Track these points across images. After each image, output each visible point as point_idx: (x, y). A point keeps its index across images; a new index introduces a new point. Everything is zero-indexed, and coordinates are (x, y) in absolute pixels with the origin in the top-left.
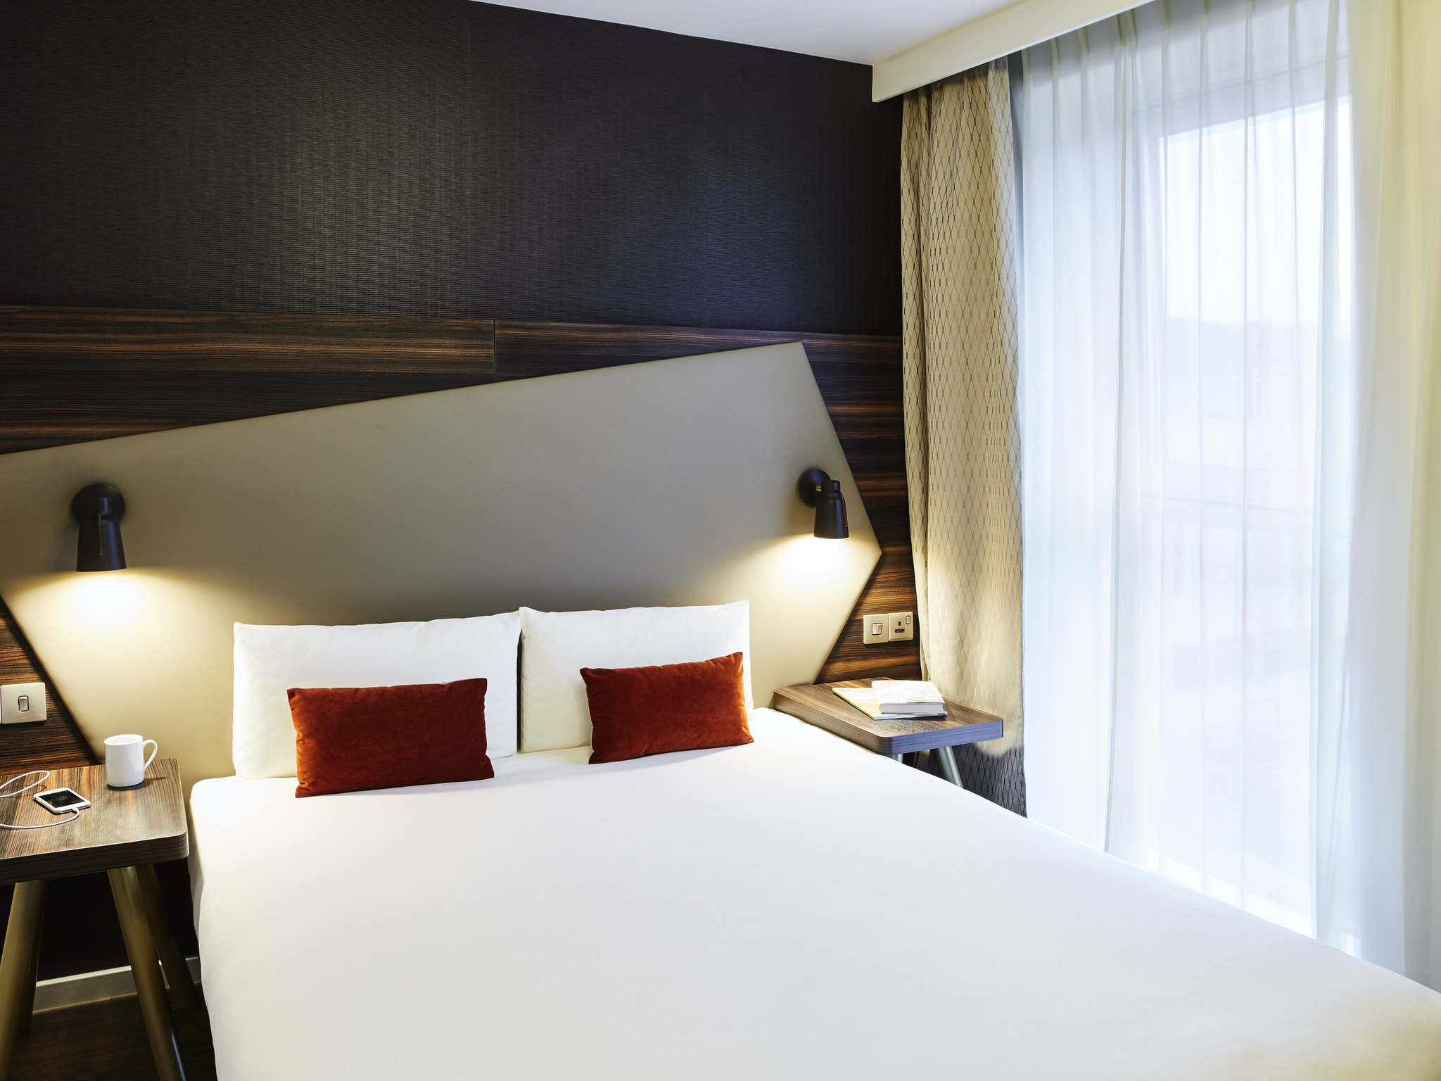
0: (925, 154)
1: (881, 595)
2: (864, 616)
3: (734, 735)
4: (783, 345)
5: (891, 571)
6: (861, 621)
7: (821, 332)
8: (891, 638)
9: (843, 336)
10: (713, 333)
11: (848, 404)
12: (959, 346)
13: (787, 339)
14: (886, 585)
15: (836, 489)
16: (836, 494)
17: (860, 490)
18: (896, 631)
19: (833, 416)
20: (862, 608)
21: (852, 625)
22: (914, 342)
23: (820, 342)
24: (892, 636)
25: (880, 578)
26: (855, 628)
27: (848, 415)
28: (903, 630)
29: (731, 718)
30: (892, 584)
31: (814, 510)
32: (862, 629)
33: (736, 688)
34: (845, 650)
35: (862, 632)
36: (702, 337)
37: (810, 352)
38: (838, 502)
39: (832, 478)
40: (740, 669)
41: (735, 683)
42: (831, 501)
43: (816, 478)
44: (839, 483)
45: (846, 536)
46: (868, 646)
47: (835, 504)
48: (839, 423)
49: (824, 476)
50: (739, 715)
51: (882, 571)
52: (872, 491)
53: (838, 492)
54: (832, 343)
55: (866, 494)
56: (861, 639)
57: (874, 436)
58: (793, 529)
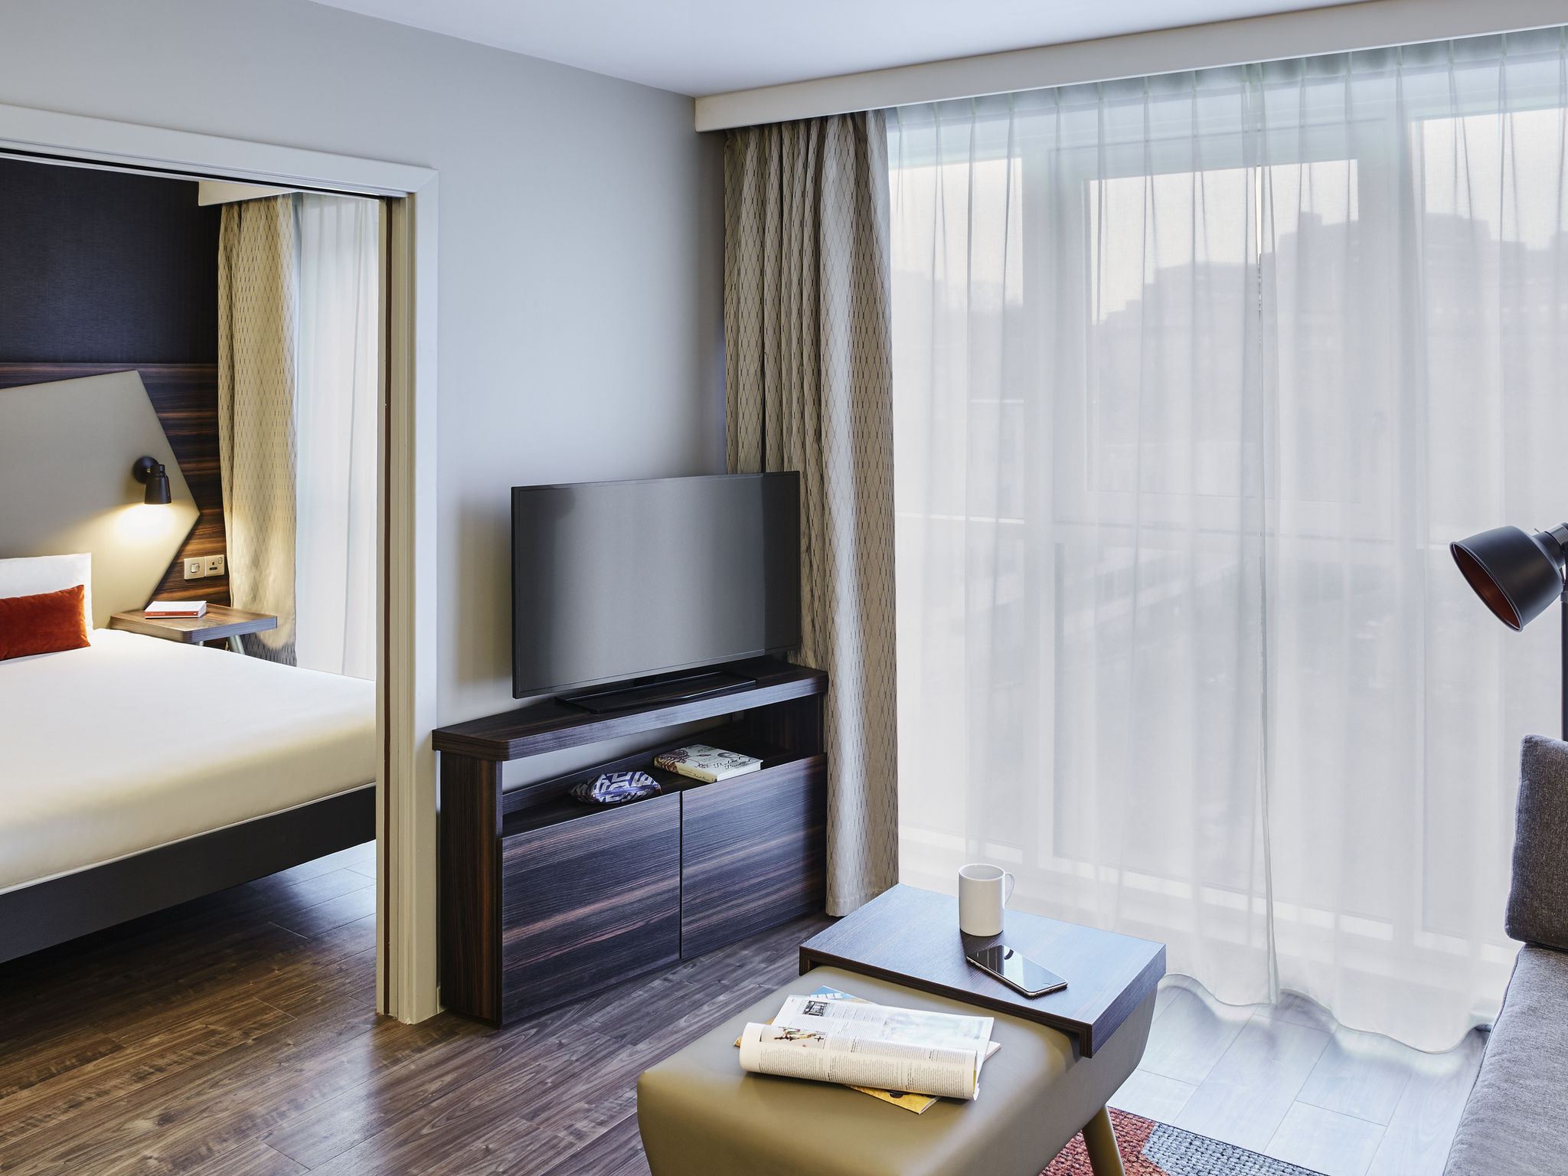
0: (236, 242)
1: (199, 543)
2: (185, 560)
3: (75, 640)
4: (124, 373)
5: (207, 526)
6: (183, 563)
7: (154, 363)
8: (206, 574)
9: (171, 365)
10: (66, 366)
11: (174, 412)
12: (256, 372)
13: (126, 369)
14: (202, 537)
15: (161, 470)
16: (161, 474)
17: (183, 471)
18: (211, 569)
19: (161, 420)
20: (184, 553)
21: (175, 565)
22: (226, 368)
23: (153, 369)
24: (207, 573)
25: (198, 532)
26: (176, 569)
27: (174, 419)
28: (216, 568)
29: (72, 629)
30: (208, 536)
31: (145, 486)
32: (183, 568)
33: (78, 608)
34: (169, 584)
35: (183, 571)
36: (57, 369)
37: (143, 376)
38: (163, 479)
39: (160, 463)
40: (81, 597)
41: (77, 606)
42: (157, 479)
43: (148, 464)
44: (163, 466)
45: (169, 501)
46: (187, 581)
47: (160, 480)
48: (166, 425)
49: (154, 462)
50: (79, 627)
51: (200, 527)
52: (192, 471)
53: (163, 472)
54: (162, 370)
55: (186, 474)
56: (183, 576)
57: (195, 433)
58: (128, 499)
